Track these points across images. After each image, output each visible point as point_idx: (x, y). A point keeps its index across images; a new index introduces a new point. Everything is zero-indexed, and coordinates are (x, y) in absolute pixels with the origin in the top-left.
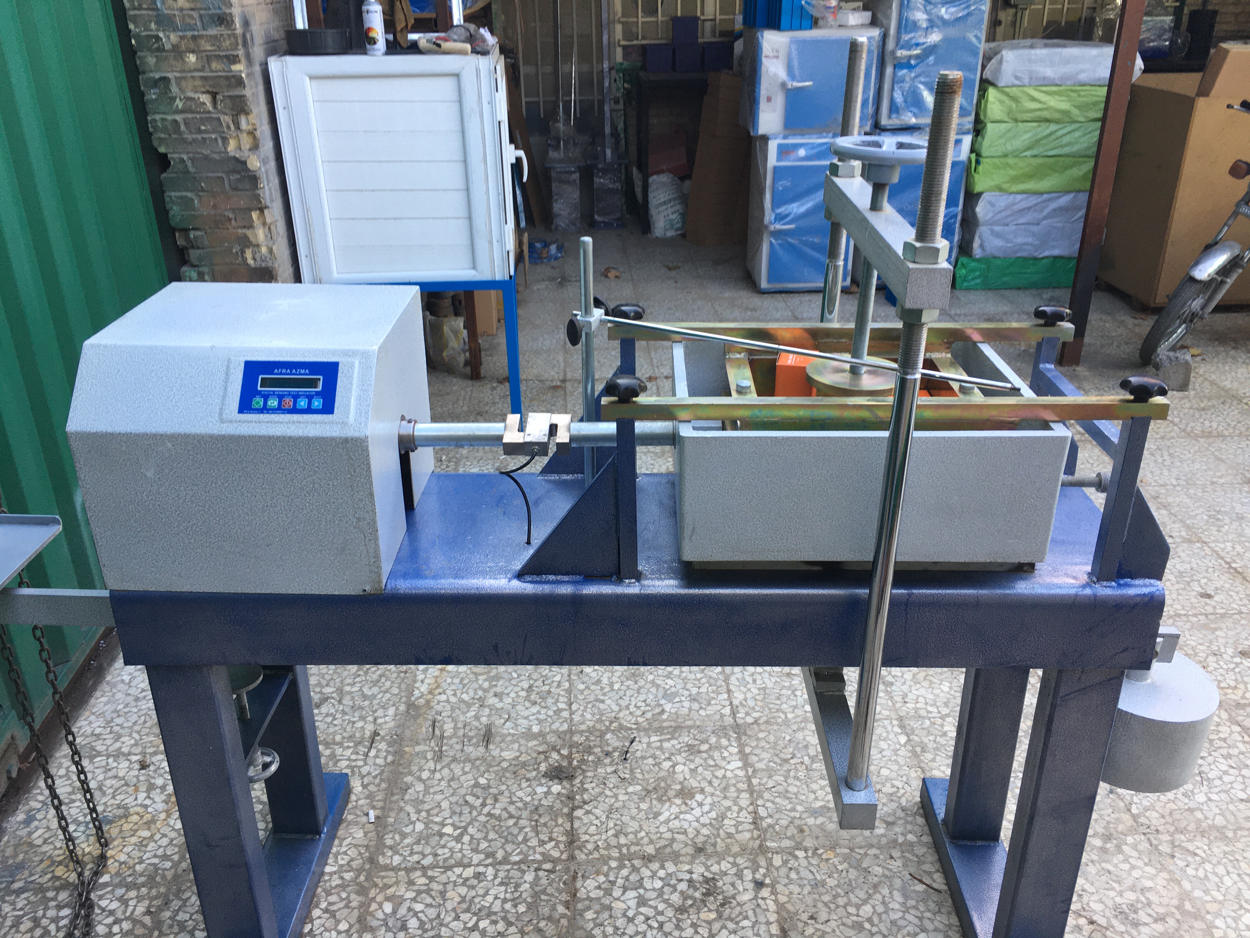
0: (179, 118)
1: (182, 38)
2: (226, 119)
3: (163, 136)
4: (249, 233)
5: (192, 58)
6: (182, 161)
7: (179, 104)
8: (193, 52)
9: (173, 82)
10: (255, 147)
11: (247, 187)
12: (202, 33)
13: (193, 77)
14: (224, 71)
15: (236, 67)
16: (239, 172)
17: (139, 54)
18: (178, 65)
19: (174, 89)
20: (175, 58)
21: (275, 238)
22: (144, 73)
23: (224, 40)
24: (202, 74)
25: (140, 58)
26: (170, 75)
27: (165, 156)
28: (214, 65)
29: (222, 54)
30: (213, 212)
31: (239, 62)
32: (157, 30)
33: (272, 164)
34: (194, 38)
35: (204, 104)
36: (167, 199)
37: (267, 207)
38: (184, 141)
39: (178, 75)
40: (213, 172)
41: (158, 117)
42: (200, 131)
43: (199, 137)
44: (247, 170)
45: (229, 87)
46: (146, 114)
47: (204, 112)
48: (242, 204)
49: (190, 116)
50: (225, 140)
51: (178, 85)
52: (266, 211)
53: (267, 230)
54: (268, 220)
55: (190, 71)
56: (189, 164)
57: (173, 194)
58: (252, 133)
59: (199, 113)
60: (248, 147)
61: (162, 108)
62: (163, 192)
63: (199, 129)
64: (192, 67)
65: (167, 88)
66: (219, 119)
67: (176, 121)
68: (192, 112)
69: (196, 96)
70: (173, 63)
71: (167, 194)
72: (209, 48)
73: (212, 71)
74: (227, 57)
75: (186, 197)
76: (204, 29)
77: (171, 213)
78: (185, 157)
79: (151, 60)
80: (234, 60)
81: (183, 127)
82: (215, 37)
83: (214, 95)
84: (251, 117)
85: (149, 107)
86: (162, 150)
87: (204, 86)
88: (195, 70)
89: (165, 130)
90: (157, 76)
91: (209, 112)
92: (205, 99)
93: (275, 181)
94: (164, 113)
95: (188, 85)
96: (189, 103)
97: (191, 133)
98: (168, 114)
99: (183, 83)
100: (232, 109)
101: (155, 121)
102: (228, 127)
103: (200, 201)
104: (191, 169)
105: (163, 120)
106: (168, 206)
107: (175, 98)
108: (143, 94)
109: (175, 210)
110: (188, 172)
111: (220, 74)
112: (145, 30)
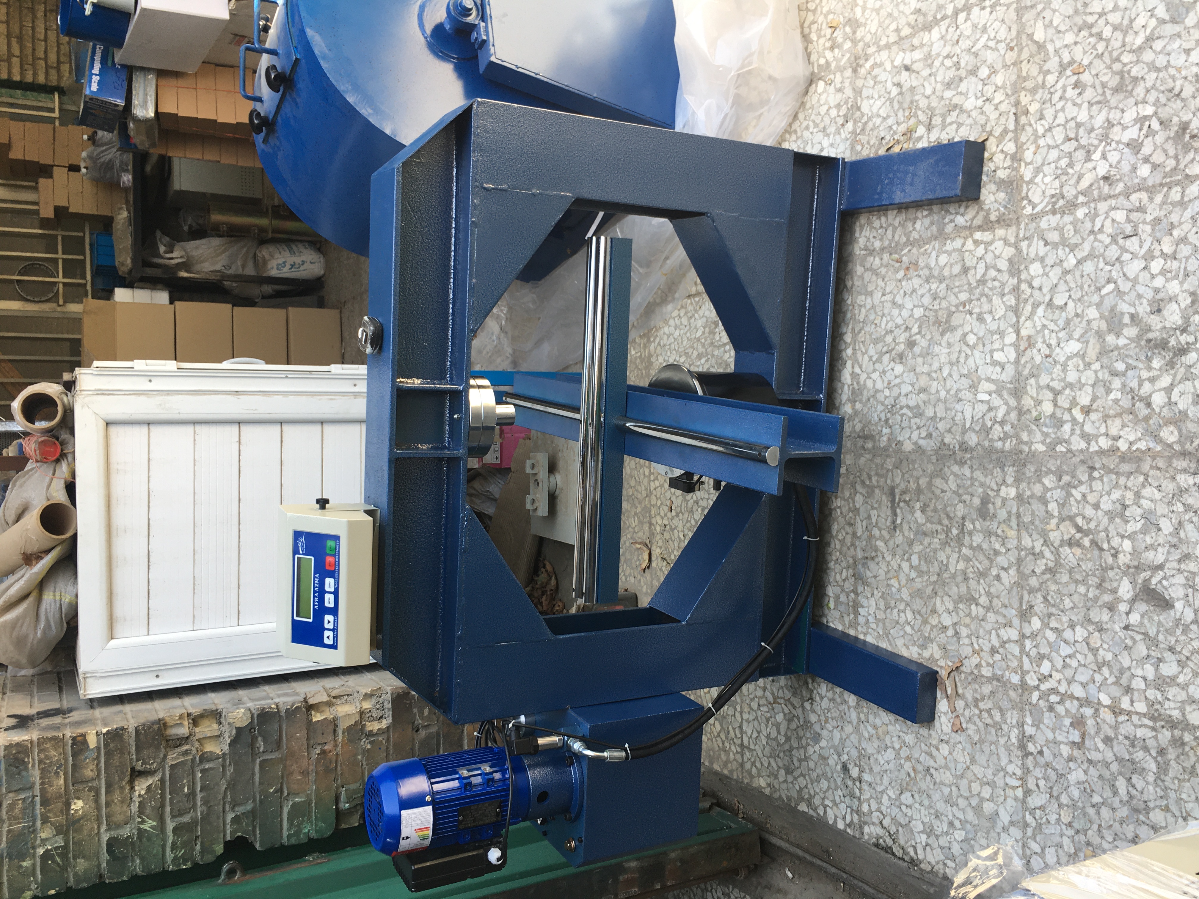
0: (170, 826)
1: (45, 820)
2: (173, 757)
3: (198, 847)
4: (343, 725)
5: (78, 805)
6: (236, 820)
7: (149, 824)
8: (68, 805)
9: (114, 834)
10: (216, 715)
11: (276, 726)
12: (37, 791)
13: (108, 804)
14: (98, 758)
15: (92, 741)
16: (254, 739)
17: (72, 882)
18: (90, 826)
19: (126, 832)
20: (79, 830)
21: (348, 691)
22: (101, 876)
23: (47, 757)
24: (103, 791)
25: (77, 882)
26: (105, 838)
27: (227, 844)
28: (89, 773)
29: (70, 762)
30: (312, 777)
31: (84, 736)
32: (34, 856)
33: (242, 693)
34: (45, 802)
35: (149, 788)
36: (293, 841)
37: (305, 700)
38: (206, 817)
39: (104, 827)
40: (253, 774)
41: (169, 856)
42: (192, 794)
43: (199, 796)
44: (250, 727)
45: (123, 750)
46: (165, 873)
47: (163, 788)
48: (301, 735)
49: (168, 809)
50: (204, 758)
51: (118, 826)
52: (311, 701)
53: (338, 701)
54: (325, 698)
55: (98, 808)
56: (240, 810)
57: (285, 833)
58: (195, 720)
59: (163, 795)
60: (215, 726)
61: (156, 850)
62: (282, 846)
63: (188, 796)
64: (93, 805)
65: (126, 842)
66: (172, 767)
67: (175, 830)
68: (163, 806)
69: (136, 800)
70: (85, 832)
71: (285, 841)
72: (62, 781)
73: (99, 775)
74: (74, 755)
75: (288, 813)
76: (32, 787)
77: (313, 835)
78: (230, 816)
79: (82, 865)
80: (79, 743)
81: (186, 819)
82: (44, 772)
83: (136, 774)
84: (170, 722)
85: (155, 867)
86: (219, 849)
87: (122, 788)
88: (97, 801)
89: (189, 845)
90: (105, 857)
91: (162, 780)
92: (141, 787)
93: (268, 690)
94: (164, 847)
95: (119, 812)
96: (148, 811)
97: (194, 806)
98: (164, 841)
99: (118, 818)
100: (158, 748)
101: (175, 860)
102: (186, 753)
103: (297, 794)
104: (249, 806)
105: (174, 847)
106: (303, 839)
107: (139, 829)
108: (135, 878)
109: (309, 830)
110: (253, 812)
111: (102, 764)
112: (34, 875)
